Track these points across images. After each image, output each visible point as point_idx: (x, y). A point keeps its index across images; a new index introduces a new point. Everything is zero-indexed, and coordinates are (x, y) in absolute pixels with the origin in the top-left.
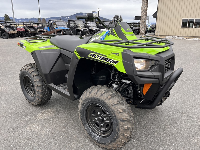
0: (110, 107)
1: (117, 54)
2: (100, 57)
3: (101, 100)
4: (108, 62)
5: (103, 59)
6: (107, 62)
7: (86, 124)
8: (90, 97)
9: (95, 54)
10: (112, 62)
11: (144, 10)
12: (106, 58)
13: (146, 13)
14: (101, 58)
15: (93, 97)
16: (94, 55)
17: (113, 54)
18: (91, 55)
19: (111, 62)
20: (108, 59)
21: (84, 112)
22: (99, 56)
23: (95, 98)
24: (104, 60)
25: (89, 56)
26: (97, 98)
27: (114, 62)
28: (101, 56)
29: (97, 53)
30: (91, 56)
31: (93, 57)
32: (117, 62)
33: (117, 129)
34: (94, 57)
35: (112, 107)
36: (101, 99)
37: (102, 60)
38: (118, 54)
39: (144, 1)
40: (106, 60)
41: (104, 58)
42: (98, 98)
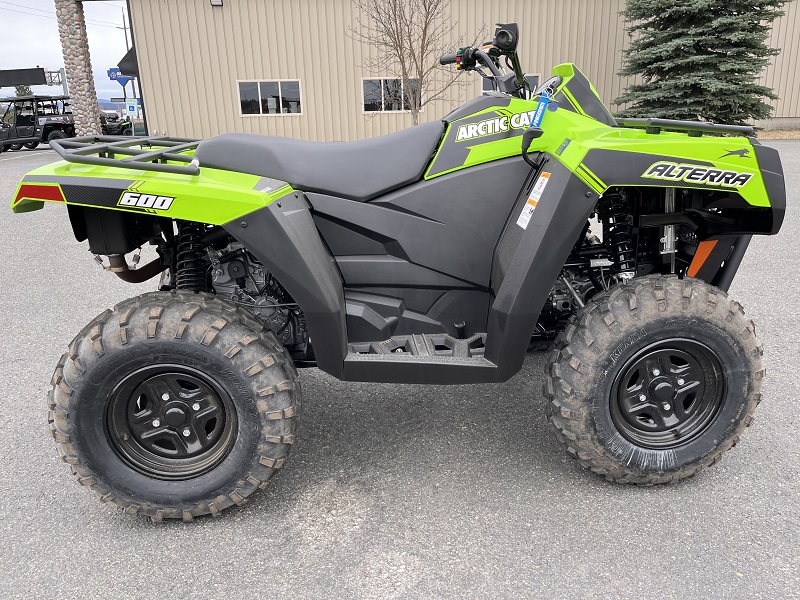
0: (724, 329)
1: (742, 153)
2: (689, 172)
3: (692, 318)
4: (718, 184)
5: (701, 177)
6: (714, 183)
7: (613, 433)
8: (641, 323)
9: (672, 164)
10: (731, 181)
11: (72, 43)
12: (711, 171)
13: (87, 54)
14: (694, 173)
15: (655, 318)
16: (666, 167)
17: (732, 153)
18: (655, 169)
19: (727, 181)
20: (719, 173)
21: (605, 392)
22: (685, 169)
23: (666, 320)
24: (703, 179)
25: (645, 175)
26: (674, 318)
27: (738, 179)
28: (695, 167)
29: (679, 161)
30: (655, 175)
31: (663, 177)
32: (748, 177)
33: (745, 389)
34: (668, 175)
35: (730, 324)
36: (689, 316)
37: (698, 181)
38: (746, 151)
39: (67, 3)
40: (712, 179)
41: (705, 173)
42: (678, 314)
